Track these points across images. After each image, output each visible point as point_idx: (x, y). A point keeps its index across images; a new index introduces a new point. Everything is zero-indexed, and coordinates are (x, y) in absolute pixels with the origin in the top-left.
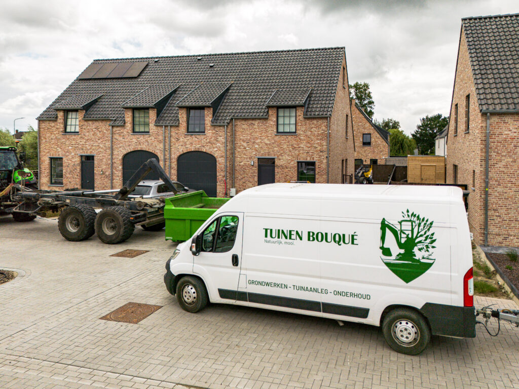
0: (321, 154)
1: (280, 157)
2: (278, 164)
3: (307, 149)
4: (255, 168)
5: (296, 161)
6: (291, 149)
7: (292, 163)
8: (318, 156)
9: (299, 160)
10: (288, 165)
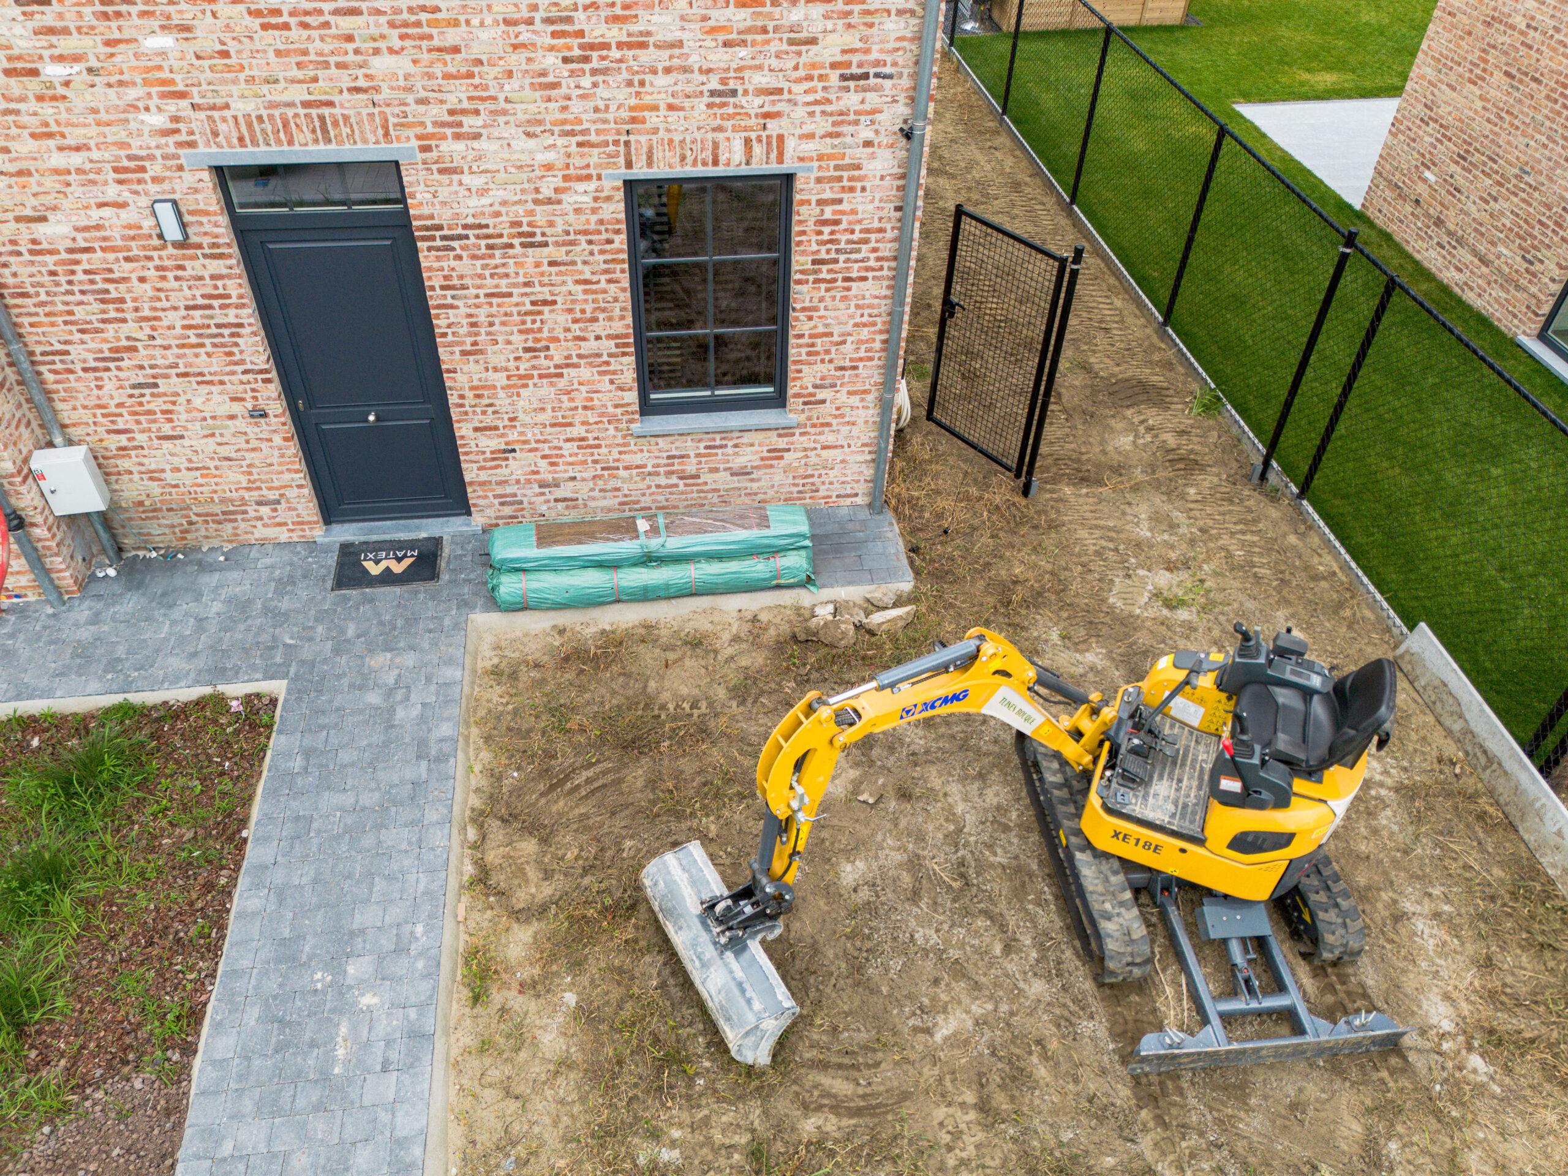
0: (852, 100)
1: (451, 148)
2: (443, 216)
3: (720, 57)
4: (217, 266)
5: (612, 183)
6: (551, 61)
7: (581, 194)
8: (823, 125)
9: (641, 171)
10: (541, 215)
